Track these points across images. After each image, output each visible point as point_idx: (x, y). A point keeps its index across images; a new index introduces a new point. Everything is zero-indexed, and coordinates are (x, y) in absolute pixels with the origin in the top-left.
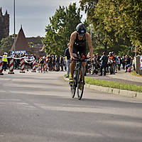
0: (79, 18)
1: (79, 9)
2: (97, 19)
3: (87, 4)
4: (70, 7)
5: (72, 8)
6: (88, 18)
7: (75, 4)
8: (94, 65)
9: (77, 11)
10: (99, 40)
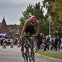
0: (42, 12)
1: (42, 7)
2: (54, 13)
3: (47, 3)
4: (36, 5)
5: (38, 6)
6: (48, 13)
7: (39, 3)
8: (52, 44)
9: (40, 8)
10: (55, 27)
